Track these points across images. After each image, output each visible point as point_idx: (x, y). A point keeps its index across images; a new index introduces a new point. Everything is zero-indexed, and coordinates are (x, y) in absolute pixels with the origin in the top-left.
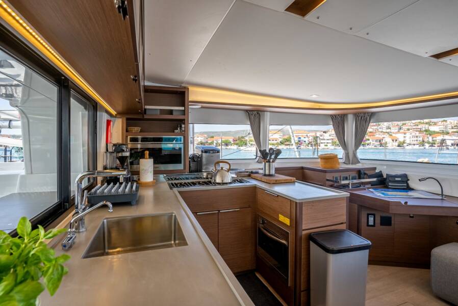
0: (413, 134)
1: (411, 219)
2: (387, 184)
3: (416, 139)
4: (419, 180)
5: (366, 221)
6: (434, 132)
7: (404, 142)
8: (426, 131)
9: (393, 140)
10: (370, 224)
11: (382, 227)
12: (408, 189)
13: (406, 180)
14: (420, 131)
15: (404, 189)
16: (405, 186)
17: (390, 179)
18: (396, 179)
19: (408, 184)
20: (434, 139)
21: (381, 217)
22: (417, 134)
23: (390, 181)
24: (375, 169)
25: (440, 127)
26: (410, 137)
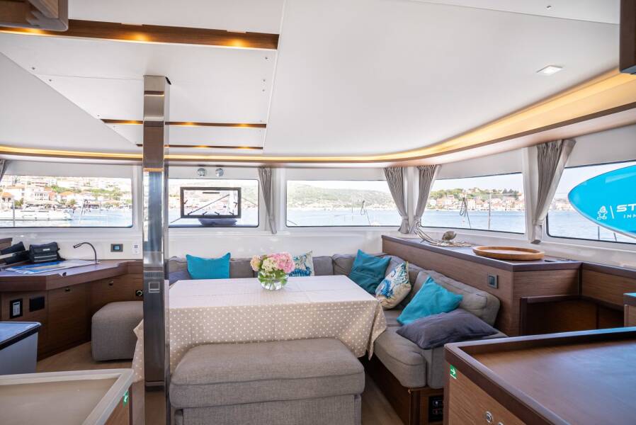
0: (37, 190)
1: (68, 292)
2: (31, 258)
3: (39, 197)
4: (74, 247)
5: (9, 311)
6: (64, 189)
7: (22, 202)
8: (54, 187)
9: (4, 199)
10: (15, 314)
11: (32, 313)
12: (60, 260)
13: (56, 249)
14: (46, 187)
15: (53, 261)
16: (55, 257)
17: (36, 251)
18: (44, 250)
19: (58, 255)
20: (64, 198)
21: (30, 300)
22: (42, 190)
23: (36, 253)
24: (11, 239)
25: (72, 182)
26: (32, 195)
